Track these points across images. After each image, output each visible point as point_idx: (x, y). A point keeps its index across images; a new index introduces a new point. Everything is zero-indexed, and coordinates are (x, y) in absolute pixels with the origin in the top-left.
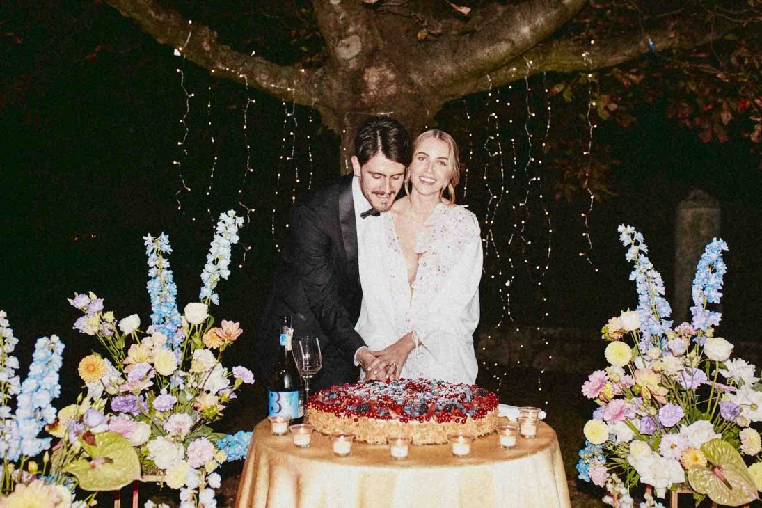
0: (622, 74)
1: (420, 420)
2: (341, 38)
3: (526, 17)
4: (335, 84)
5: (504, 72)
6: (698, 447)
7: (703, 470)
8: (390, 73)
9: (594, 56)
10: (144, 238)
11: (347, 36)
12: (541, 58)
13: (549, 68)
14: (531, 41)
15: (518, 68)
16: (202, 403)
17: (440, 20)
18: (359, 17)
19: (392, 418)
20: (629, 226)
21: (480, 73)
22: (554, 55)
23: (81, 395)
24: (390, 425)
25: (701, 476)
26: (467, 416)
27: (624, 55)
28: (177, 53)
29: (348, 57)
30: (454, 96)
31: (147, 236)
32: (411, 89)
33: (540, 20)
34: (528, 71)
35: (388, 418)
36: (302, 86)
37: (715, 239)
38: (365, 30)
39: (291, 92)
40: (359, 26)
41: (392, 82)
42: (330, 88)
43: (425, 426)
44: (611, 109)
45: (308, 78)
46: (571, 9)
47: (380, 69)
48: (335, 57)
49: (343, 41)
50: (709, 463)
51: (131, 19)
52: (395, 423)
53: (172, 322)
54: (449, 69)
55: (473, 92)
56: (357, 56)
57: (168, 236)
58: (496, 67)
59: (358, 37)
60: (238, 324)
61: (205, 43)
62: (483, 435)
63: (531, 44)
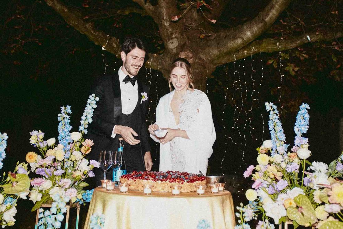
0: (300, 54)
1: (162, 181)
2: (169, 40)
3: (248, 27)
4: (167, 59)
5: (241, 53)
6: (293, 198)
7: (294, 209)
8: (190, 54)
9: (281, 44)
10: (61, 107)
11: (172, 39)
12: (258, 46)
13: (262, 51)
14: (251, 38)
15: (247, 51)
16: (75, 174)
17: (216, 33)
18: (177, 31)
19: (149, 180)
20: (270, 103)
21: (230, 53)
22: (263, 44)
23: (18, 162)
24: (148, 182)
25: (292, 212)
26: (184, 181)
27: (297, 43)
28: (103, 49)
29: (173, 48)
30: (219, 64)
31: (62, 107)
32: (200, 61)
33: (255, 29)
34: (252, 52)
35: (148, 180)
36: (154, 61)
37: (303, 104)
38: (179, 36)
39: (149, 64)
40: (177, 34)
41: (191, 58)
42: (165, 61)
43: (164, 183)
44: (296, 70)
45: (157, 58)
46: (268, 23)
47: (186, 52)
48: (167, 48)
49: (171, 41)
50: (297, 206)
51: (85, 35)
52: (151, 182)
53: (66, 139)
54: (216, 52)
55: (228, 62)
56: (176, 47)
57: (70, 107)
58: (237, 50)
59: (177, 39)
60: (92, 141)
61: (114, 44)
62: (193, 191)
63: (251, 39)
